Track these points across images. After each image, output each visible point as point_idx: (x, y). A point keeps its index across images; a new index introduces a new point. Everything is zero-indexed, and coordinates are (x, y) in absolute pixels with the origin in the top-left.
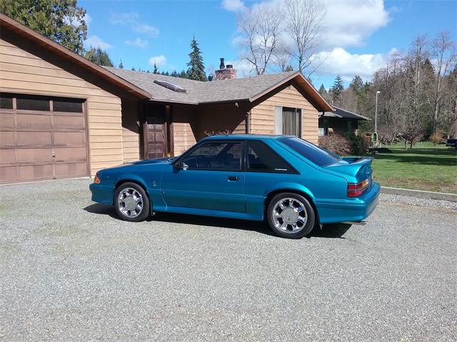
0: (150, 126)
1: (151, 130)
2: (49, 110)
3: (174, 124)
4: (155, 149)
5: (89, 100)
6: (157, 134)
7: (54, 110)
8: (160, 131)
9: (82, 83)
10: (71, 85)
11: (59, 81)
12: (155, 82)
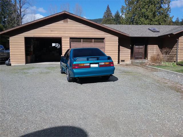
0: (137, 47)
1: (137, 48)
2: (92, 42)
3: (149, 45)
4: (139, 55)
5: (105, 38)
6: (140, 50)
7: (94, 42)
8: (142, 48)
9: (103, 33)
10: (100, 34)
11: (95, 33)
12: (149, 29)
